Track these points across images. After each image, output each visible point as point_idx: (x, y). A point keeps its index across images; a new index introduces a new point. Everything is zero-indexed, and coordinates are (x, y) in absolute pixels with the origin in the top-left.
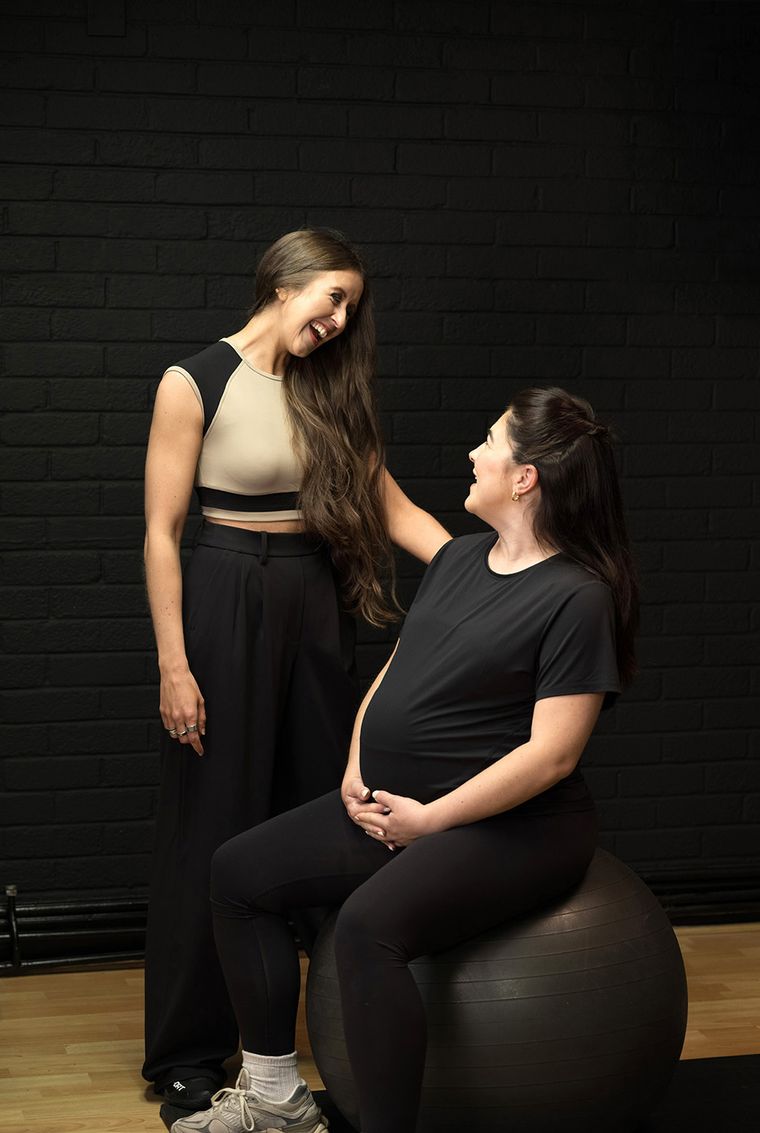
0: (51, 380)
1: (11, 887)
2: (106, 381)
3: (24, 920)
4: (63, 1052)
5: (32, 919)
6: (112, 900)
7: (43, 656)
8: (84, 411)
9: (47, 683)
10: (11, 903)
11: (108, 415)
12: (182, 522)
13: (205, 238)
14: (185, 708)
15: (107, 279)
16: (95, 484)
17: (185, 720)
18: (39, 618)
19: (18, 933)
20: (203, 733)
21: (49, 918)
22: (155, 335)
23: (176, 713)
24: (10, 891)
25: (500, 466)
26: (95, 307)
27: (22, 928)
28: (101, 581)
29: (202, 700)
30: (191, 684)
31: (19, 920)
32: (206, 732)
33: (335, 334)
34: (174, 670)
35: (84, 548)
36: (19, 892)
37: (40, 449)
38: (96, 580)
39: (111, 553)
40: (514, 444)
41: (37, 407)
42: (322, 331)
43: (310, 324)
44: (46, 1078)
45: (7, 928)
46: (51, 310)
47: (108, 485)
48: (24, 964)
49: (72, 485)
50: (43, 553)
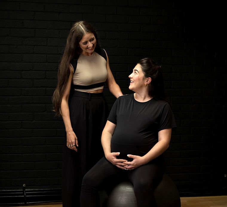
0: (34, 63)
1: (24, 184)
2: (47, 63)
5: (29, 193)
6: (48, 188)
7: (32, 129)
8: (42, 71)
9: (33, 136)
10: (24, 188)
11: (47, 72)
12: (68, 97)
14: (72, 140)
15: (47, 39)
16: (44, 88)
17: (72, 143)
18: (31, 120)
19: (26, 195)
20: (78, 146)
21: (33, 192)
22: (59, 53)
23: (70, 141)
24: (24, 185)
25: (142, 79)
26: (44, 46)
27: (27, 194)
28: (46, 112)
29: (77, 138)
30: (73, 135)
31: (26, 193)
32: (78, 145)
34: (69, 131)
35: (42, 104)
36: (26, 186)
37: (31, 80)
38: (44, 112)
39: (48, 105)
40: (145, 73)
41: (30, 70)
45: (23, 194)
46: (34, 46)
47: (47, 89)
48: (27, 203)
49: (39, 88)
50: (32, 105)
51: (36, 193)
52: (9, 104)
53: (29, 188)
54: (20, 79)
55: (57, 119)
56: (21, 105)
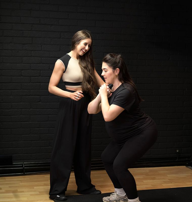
0: (31, 64)
2: (41, 64)
3: (25, 165)
4: (34, 188)
5: (27, 165)
6: (42, 162)
7: (29, 116)
8: (37, 70)
9: (30, 121)
11: (42, 71)
13: (60, 38)
15: (42, 45)
16: (39, 84)
18: (29, 109)
21: (30, 165)
22: (51, 56)
26: (39, 51)
33: (87, 51)
35: (37, 96)
37: (29, 77)
38: (39, 102)
39: (42, 97)
41: (28, 69)
42: (84, 51)
43: (82, 50)
44: (31, 192)
45: (22, 167)
46: (31, 51)
47: (42, 84)
48: (25, 173)
49: (35, 84)
50: (29, 97)
51: (32, 166)
52: (12, 96)
53: (27, 161)
54: (20, 76)
55: (48, 107)
56: (21, 97)
